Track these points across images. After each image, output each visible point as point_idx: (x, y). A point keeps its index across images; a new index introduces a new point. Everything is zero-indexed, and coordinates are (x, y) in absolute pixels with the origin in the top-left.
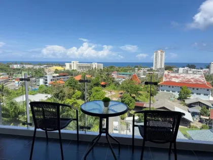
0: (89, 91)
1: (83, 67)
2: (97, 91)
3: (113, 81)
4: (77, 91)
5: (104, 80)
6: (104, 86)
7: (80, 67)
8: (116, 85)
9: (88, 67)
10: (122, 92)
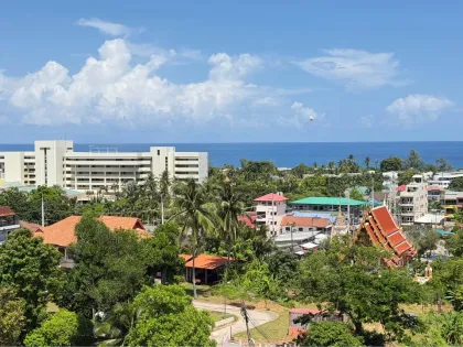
0: (119, 307)
1: (96, 172)
2: (162, 308)
3: (261, 249)
4: (51, 307)
5: (212, 245)
6: (210, 278)
7: (81, 172)
8: (274, 270)
9: (127, 171)
10: (312, 308)
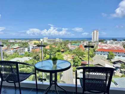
0: (54, 55)
1: (50, 41)
2: (59, 55)
3: (68, 49)
4: (47, 55)
5: (63, 48)
6: (63, 52)
7: (49, 41)
8: (70, 51)
9: (54, 41)
10: (74, 55)
